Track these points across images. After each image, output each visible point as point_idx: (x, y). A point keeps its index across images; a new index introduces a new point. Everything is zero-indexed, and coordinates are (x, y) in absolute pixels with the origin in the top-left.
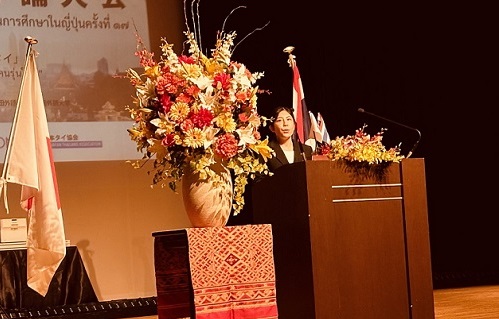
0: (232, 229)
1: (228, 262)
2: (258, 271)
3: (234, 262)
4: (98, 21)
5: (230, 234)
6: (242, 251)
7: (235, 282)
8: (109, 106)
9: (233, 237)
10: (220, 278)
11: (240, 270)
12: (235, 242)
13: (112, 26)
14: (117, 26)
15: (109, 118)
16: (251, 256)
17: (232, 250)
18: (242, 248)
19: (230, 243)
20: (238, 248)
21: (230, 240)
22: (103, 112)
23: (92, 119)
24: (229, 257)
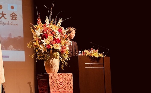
0: (62, 74)
1: (60, 84)
2: (68, 87)
3: (62, 84)
4: (9, 23)
5: (61, 76)
6: (64, 81)
7: (62, 90)
8: (11, 46)
9: (62, 77)
10: (57, 88)
11: (63, 87)
12: (62, 78)
13: (13, 24)
14: (14, 25)
15: (11, 49)
16: (66, 83)
17: (61, 80)
18: (64, 80)
19: (61, 78)
20: (63, 80)
21: (61, 77)
22: (10, 48)
23: (6, 50)
24: (60, 83)
